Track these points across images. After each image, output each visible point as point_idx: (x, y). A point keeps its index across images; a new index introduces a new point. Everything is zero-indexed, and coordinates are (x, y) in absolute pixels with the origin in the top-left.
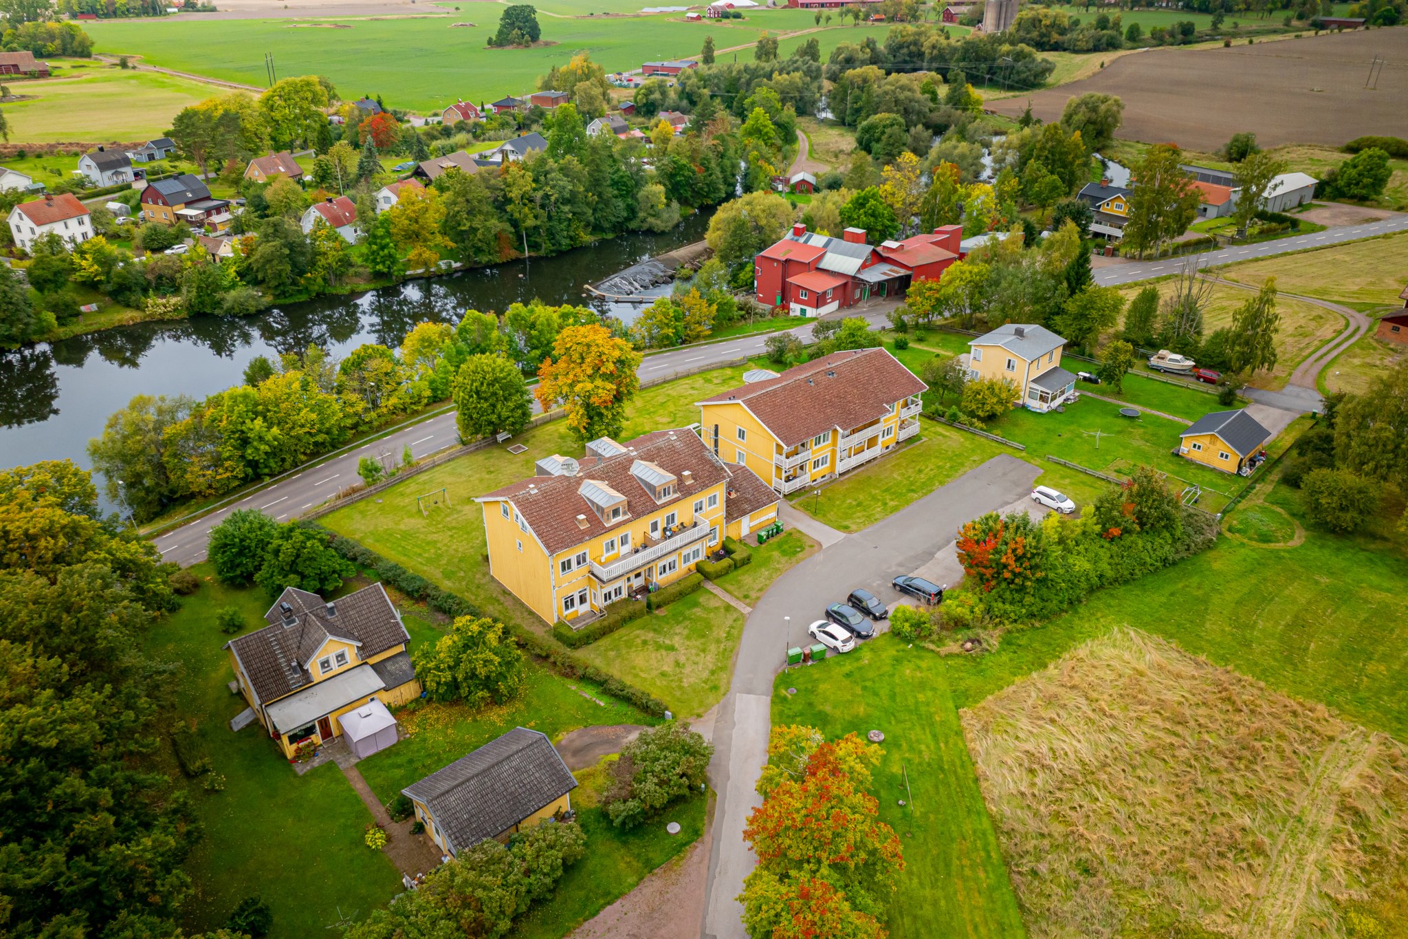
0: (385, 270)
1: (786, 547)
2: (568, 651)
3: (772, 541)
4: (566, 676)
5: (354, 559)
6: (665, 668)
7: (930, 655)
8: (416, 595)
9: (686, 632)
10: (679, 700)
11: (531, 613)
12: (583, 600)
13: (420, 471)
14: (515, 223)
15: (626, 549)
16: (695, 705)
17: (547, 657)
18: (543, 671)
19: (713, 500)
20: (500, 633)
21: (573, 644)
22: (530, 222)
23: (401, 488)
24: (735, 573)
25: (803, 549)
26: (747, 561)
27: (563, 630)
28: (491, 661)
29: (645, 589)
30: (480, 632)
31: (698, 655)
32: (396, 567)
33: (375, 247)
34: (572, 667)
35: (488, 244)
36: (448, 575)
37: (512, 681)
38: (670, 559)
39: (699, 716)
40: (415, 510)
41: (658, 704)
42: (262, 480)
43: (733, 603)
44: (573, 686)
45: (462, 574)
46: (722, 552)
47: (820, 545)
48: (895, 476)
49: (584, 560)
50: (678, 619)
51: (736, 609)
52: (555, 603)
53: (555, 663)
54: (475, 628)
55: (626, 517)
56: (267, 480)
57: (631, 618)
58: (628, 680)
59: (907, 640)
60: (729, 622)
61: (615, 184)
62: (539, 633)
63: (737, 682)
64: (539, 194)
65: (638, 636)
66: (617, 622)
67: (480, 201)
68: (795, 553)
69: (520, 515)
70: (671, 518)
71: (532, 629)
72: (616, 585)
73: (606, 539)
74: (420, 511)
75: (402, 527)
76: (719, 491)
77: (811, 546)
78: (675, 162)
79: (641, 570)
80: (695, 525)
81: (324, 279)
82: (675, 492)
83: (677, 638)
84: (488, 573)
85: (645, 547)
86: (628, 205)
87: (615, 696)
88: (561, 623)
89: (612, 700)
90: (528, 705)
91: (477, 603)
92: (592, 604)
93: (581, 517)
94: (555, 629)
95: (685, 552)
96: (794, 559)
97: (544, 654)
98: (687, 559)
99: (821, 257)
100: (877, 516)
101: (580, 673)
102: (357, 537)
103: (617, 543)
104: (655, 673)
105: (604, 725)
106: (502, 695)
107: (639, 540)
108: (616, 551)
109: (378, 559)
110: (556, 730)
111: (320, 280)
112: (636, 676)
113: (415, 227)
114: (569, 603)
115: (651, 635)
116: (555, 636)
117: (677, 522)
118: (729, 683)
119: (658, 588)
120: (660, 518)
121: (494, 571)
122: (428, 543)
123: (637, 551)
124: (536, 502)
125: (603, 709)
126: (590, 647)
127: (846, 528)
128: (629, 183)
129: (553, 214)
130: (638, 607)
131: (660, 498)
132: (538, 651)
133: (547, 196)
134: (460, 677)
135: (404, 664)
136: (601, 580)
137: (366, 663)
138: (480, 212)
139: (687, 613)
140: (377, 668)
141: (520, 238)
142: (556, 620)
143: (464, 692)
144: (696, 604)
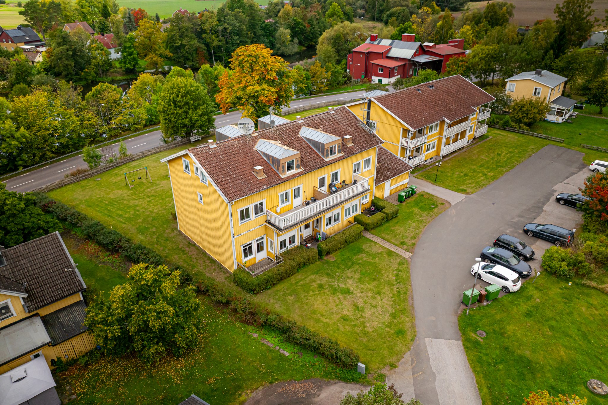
0: (132, 67)
1: (422, 204)
2: (248, 297)
3: (409, 200)
4: (248, 323)
5: (64, 220)
6: (345, 312)
7: (594, 292)
8: (110, 247)
9: (357, 276)
10: (366, 347)
11: (213, 261)
12: (260, 248)
13: (132, 159)
14: (207, 45)
15: (298, 201)
16: (386, 353)
17: (228, 303)
18: (223, 318)
19: (367, 163)
20: (177, 281)
21: (253, 290)
22: (216, 43)
23: (117, 171)
24: (387, 225)
25: (437, 206)
26: (395, 215)
27: (243, 276)
28: (165, 313)
29: (313, 239)
30: (155, 281)
31: (374, 298)
32: (98, 224)
33: (125, 54)
34: (253, 314)
35: (192, 55)
36: (141, 231)
37: (190, 332)
38: (335, 211)
39: (393, 366)
40: (124, 184)
41: (348, 355)
42: (18, 169)
43: (393, 249)
44: (255, 334)
45: (154, 229)
46: (373, 208)
47: (449, 203)
48: (482, 157)
49: (262, 210)
50: (349, 264)
51: (397, 255)
52: (234, 250)
53: (235, 310)
54: (149, 276)
55: (300, 170)
56: (21, 169)
57: (305, 264)
58: (311, 327)
59: (565, 278)
60: (395, 266)
61: (263, 29)
62: (220, 279)
63: (421, 327)
64: (221, 28)
65: (314, 281)
66: (293, 267)
67: (187, 30)
68: (431, 209)
69: (199, 166)
70: (335, 176)
71: (214, 275)
72: (290, 234)
73: (280, 190)
74: (127, 185)
75: (111, 196)
76: (372, 155)
77: (442, 204)
78: (295, 20)
79: (311, 221)
80: (355, 182)
81: (96, 73)
82: (339, 152)
83: (350, 282)
84: (176, 228)
85: (314, 200)
86: (270, 41)
87: (300, 344)
88: (240, 269)
89: (297, 349)
90: (208, 356)
91: (164, 254)
92: (268, 252)
93: (259, 168)
94: (235, 274)
95: (347, 206)
96: (432, 214)
97: (224, 301)
98: (347, 212)
99: (389, 50)
100: (483, 183)
101: (263, 320)
102: (74, 204)
103: (291, 196)
104: (336, 317)
105: (291, 381)
106: (179, 348)
107: (310, 194)
108: (289, 203)
109: (85, 218)
110: (239, 387)
111: (93, 73)
112: (318, 321)
113: (147, 42)
114: (248, 250)
115: (325, 279)
116: (235, 282)
117: (340, 180)
118: (413, 326)
119: (326, 238)
120: (326, 174)
121: (181, 226)
122: (130, 207)
123: (308, 204)
124: (215, 155)
125: (288, 360)
126: (269, 291)
127: (463, 191)
128: (270, 29)
129: (229, 41)
130: (311, 253)
131: (327, 156)
132: (219, 298)
133: (225, 29)
134: (132, 330)
135: (79, 314)
136: (278, 228)
137: (37, 315)
138: (187, 36)
139: (354, 258)
140: (46, 321)
141: (210, 54)
142: (235, 267)
143: (137, 345)
144: (360, 251)
